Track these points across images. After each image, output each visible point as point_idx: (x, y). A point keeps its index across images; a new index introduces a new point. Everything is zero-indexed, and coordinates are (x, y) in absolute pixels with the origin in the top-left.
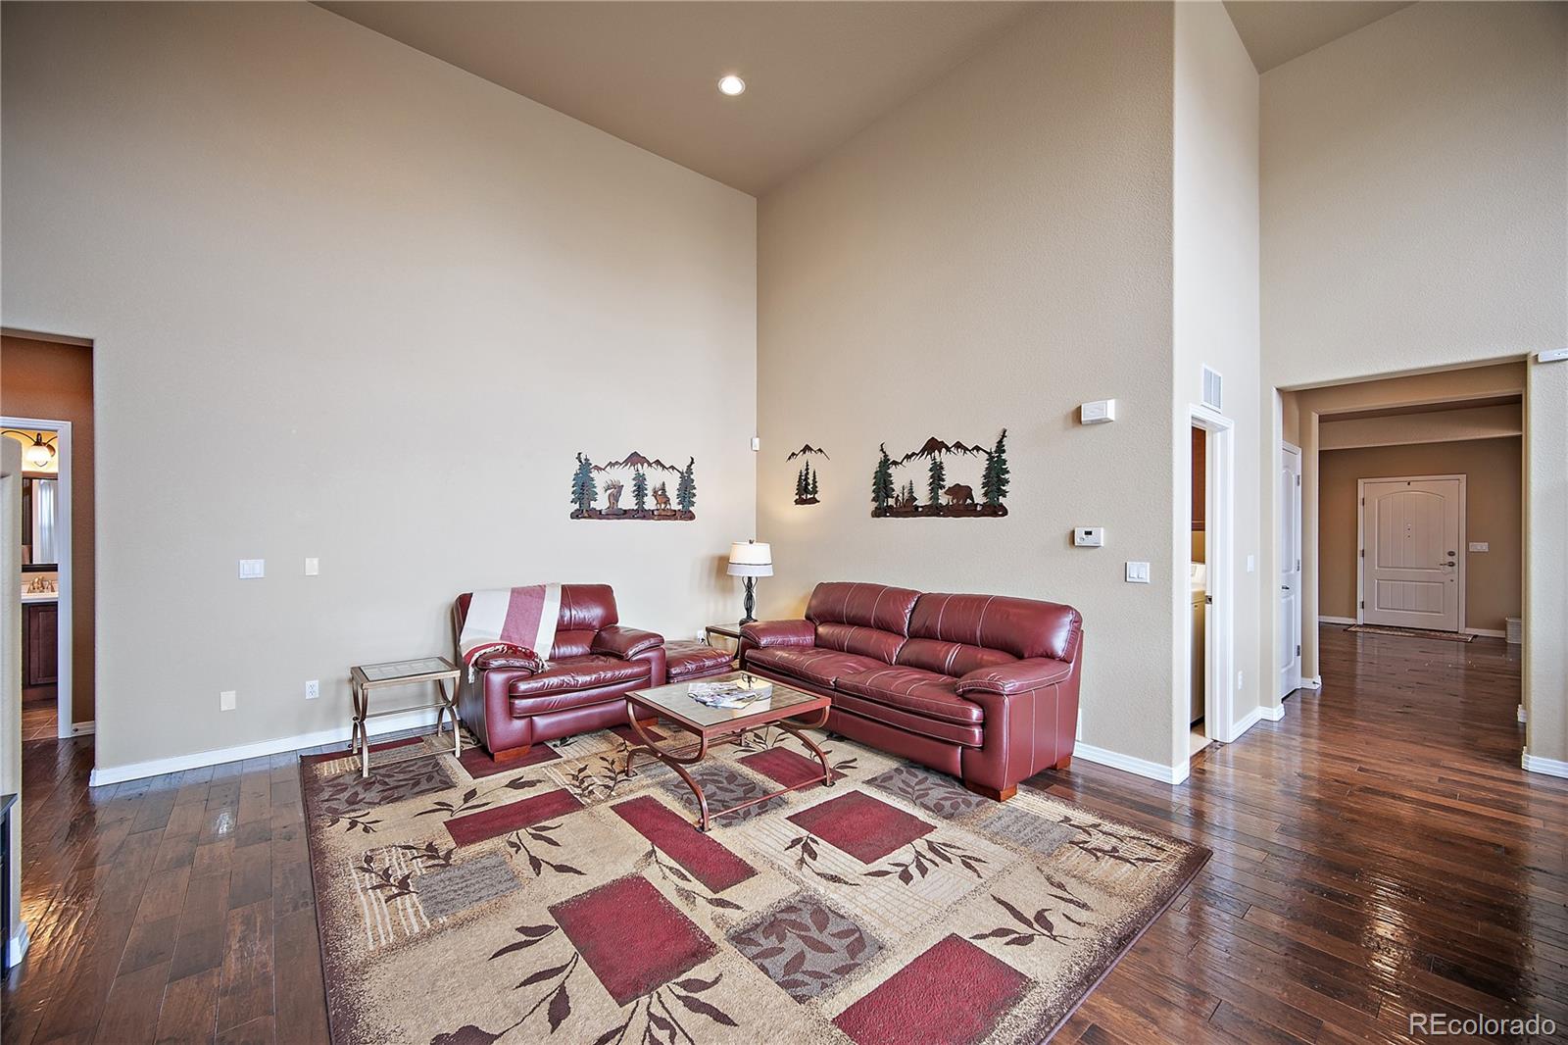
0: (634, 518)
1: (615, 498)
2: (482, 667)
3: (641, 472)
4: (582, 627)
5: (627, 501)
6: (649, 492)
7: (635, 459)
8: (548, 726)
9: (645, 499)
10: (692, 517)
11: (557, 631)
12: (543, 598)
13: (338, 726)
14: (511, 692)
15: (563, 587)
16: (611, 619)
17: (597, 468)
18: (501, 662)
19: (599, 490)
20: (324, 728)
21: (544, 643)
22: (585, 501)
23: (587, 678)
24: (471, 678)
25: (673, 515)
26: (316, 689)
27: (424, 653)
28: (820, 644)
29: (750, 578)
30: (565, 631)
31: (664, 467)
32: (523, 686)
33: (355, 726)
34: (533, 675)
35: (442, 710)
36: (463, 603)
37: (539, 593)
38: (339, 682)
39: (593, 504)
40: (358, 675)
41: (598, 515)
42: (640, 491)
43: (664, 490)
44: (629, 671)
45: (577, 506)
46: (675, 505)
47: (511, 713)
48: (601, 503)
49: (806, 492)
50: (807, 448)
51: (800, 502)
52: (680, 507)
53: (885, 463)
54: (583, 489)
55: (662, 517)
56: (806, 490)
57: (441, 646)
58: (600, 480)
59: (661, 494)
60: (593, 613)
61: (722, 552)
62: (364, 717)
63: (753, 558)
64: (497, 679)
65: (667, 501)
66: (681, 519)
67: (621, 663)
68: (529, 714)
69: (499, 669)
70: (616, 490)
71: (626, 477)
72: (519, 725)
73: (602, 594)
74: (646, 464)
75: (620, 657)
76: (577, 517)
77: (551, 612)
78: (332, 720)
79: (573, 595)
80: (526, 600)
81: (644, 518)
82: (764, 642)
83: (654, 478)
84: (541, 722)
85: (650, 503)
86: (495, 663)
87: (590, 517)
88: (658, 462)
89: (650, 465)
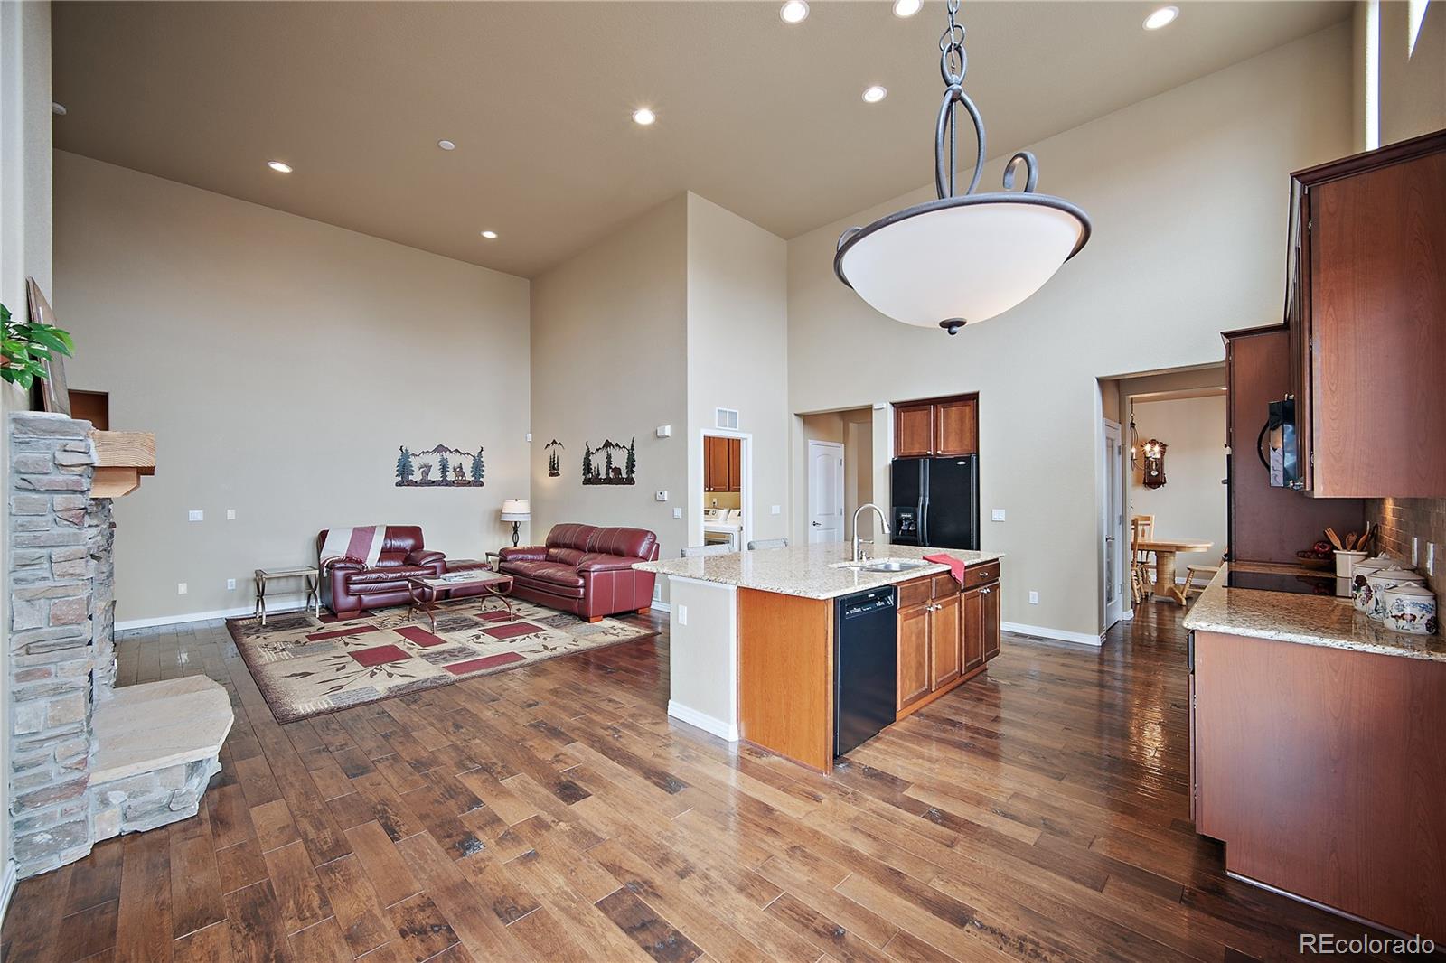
0: (439, 485)
1: (426, 473)
2: (331, 567)
3: (445, 457)
4: (400, 550)
5: (435, 475)
6: (451, 469)
7: (440, 449)
8: (370, 600)
9: (447, 474)
10: (482, 485)
11: (382, 552)
12: (374, 533)
13: (247, 605)
14: (347, 581)
15: (387, 527)
16: (419, 546)
17: (413, 455)
18: (342, 565)
19: (415, 468)
20: (239, 606)
21: (372, 559)
22: (405, 475)
23: (394, 575)
24: (325, 574)
25: (469, 483)
26: (234, 583)
27: (300, 565)
28: (550, 559)
29: (516, 523)
30: (386, 553)
31: (461, 453)
32: (355, 578)
33: (258, 601)
34: (360, 572)
35: (310, 595)
36: (323, 535)
37: (372, 530)
38: (248, 580)
39: (411, 477)
40: (259, 574)
41: (415, 484)
42: (444, 469)
43: (461, 468)
44: (420, 572)
45: (400, 479)
46: (469, 477)
47: (347, 592)
48: (417, 476)
49: (554, 470)
50: (554, 442)
51: (551, 475)
52: (473, 478)
53: (589, 453)
54: (404, 469)
55: (460, 485)
56: (554, 469)
57: (311, 560)
58: (415, 463)
59: (459, 470)
60: (408, 543)
61: (499, 507)
62: (263, 595)
63: (517, 509)
64: (340, 574)
65: (463, 475)
66: (474, 486)
67: (416, 568)
68: (359, 594)
69: (341, 568)
70: (427, 469)
71: (434, 461)
72: (352, 599)
73: (415, 532)
74: (448, 452)
75: (416, 565)
76: (400, 485)
77: (378, 542)
78: (243, 601)
79: (392, 532)
80: (362, 535)
81: (447, 485)
82: (510, 557)
83: (453, 460)
84: (366, 599)
85: (451, 476)
86: (338, 565)
87: (408, 485)
88: (457, 451)
89: (451, 452)
